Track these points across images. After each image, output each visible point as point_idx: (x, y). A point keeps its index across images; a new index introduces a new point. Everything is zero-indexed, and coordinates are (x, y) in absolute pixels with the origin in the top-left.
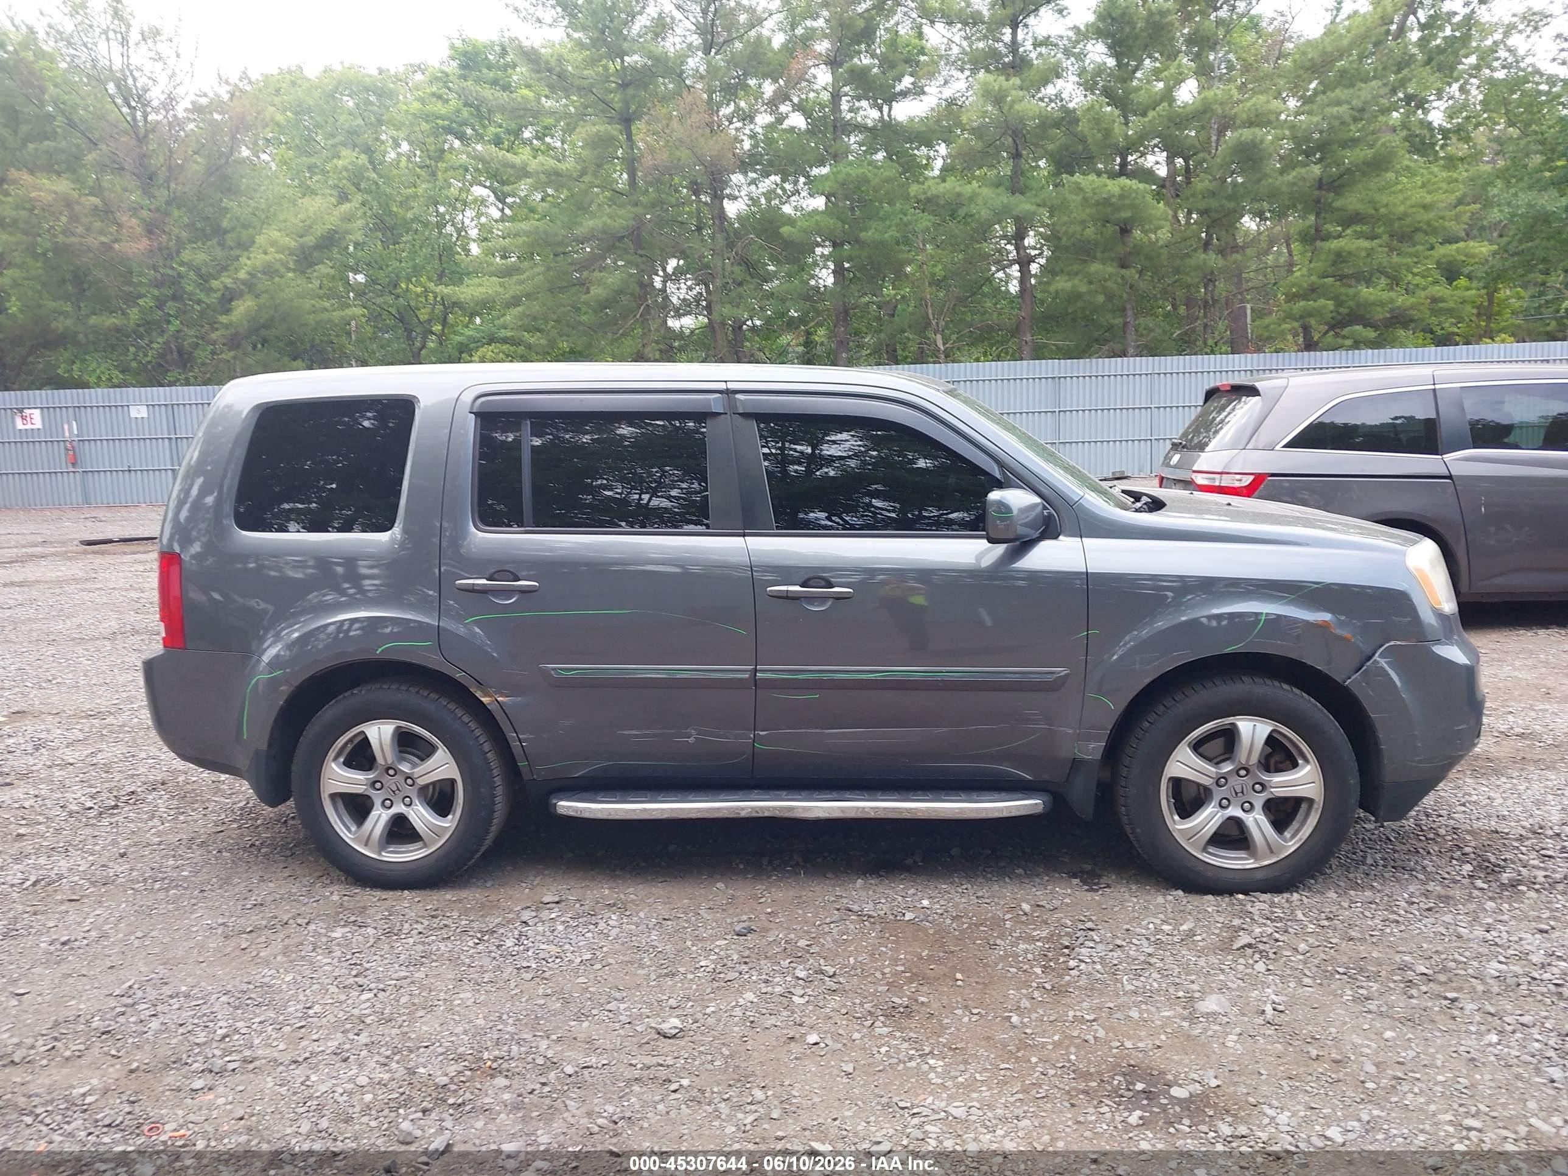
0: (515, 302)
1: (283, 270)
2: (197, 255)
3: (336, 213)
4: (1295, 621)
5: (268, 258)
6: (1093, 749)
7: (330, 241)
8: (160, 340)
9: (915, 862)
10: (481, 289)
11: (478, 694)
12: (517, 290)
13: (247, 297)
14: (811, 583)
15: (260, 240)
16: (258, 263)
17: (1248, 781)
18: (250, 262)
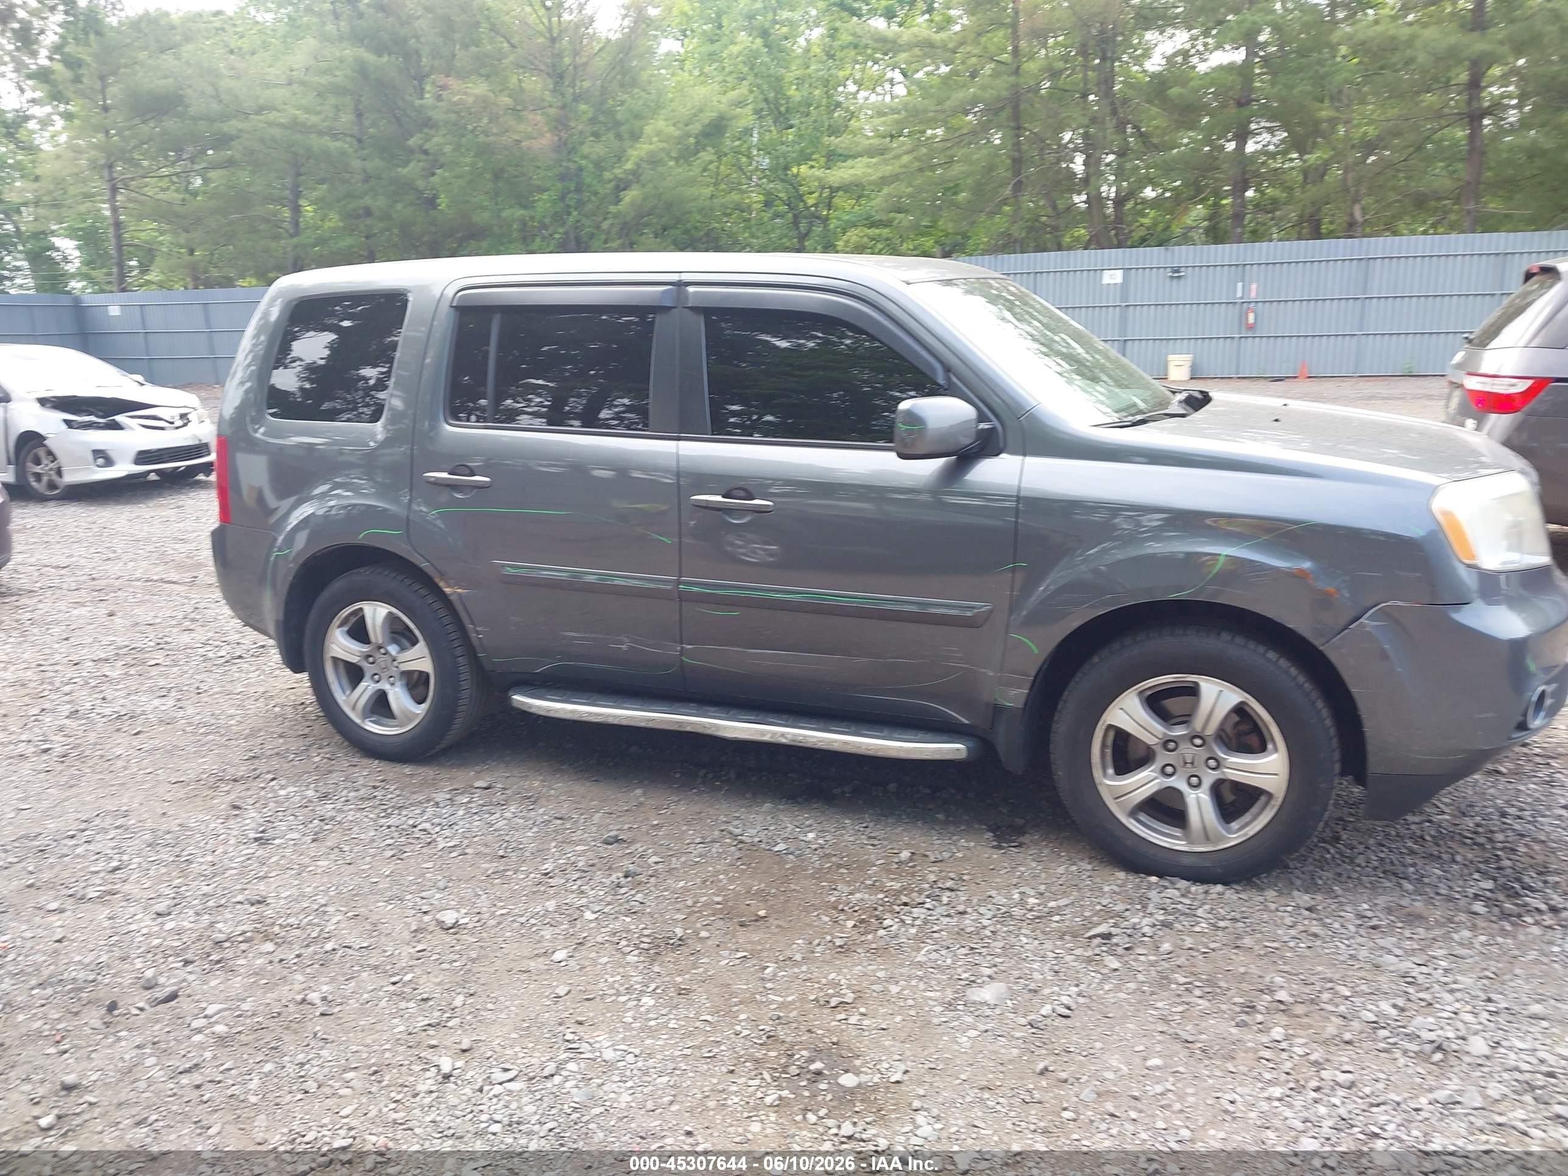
0: (884, 181)
1: (666, 159)
2: (593, 149)
3: (724, 99)
4: (1262, 567)
5: (651, 147)
6: (1015, 696)
7: (716, 130)
8: (561, 230)
9: (844, 793)
10: (852, 171)
11: (441, 584)
12: (887, 170)
13: (634, 186)
14: (735, 493)
15: (648, 130)
16: (643, 154)
17: (1202, 753)
18: (638, 152)
